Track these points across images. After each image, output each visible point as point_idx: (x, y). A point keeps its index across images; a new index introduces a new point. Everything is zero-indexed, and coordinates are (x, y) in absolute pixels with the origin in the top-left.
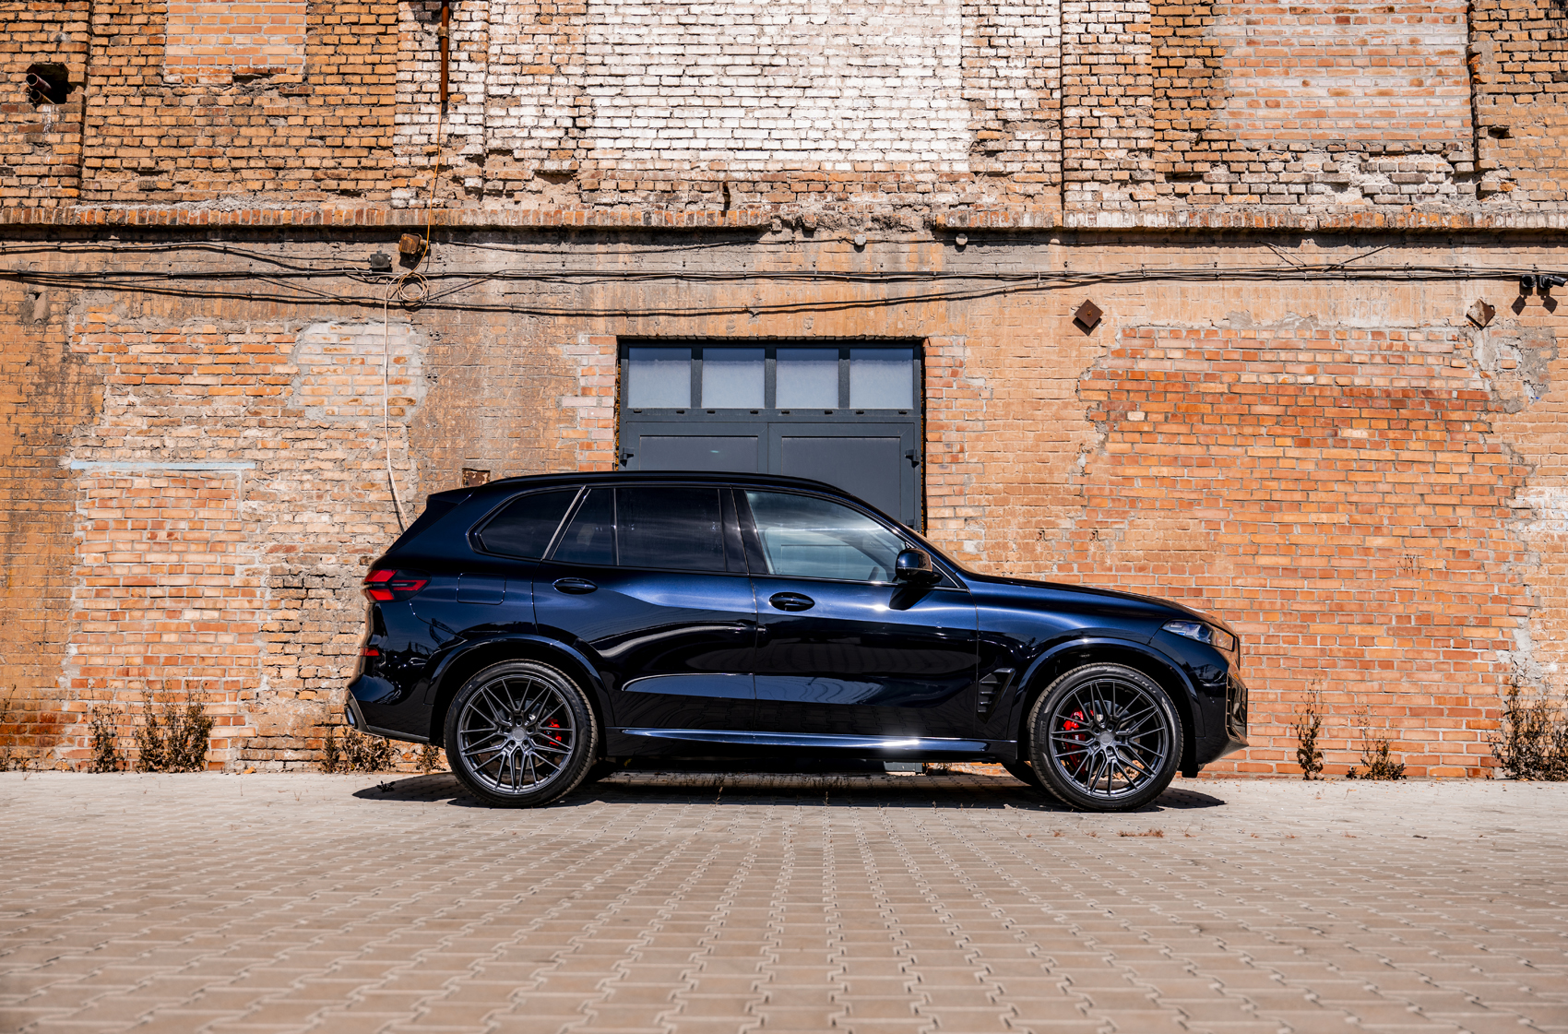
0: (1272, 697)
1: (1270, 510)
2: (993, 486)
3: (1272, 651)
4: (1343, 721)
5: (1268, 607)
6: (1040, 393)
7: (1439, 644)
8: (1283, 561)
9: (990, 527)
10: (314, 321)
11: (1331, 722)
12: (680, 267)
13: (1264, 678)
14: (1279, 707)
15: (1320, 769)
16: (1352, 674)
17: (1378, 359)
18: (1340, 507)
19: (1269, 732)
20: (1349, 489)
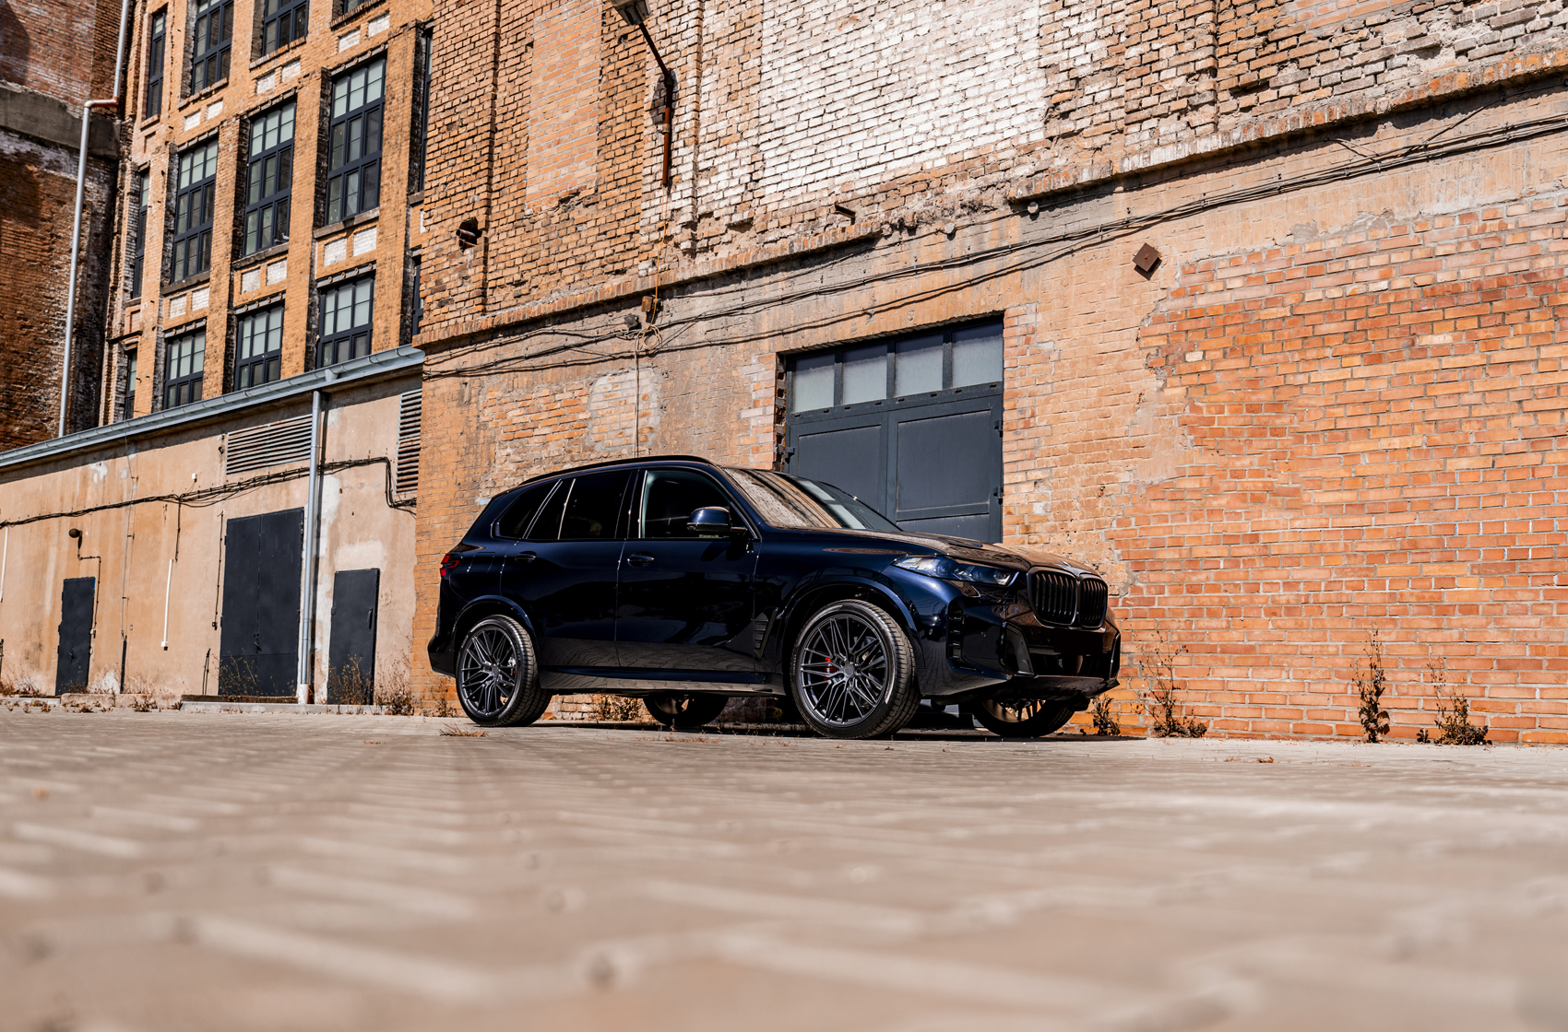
0: (1332, 650)
1: (1335, 440)
2: (1060, 447)
3: (1334, 598)
4: (1414, 676)
5: (1329, 549)
6: (1103, 347)
7: (1539, 581)
8: (1348, 497)
9: (1056, 488)
10: (600, 376)
11: (1397, 679)
12: (819, 284)
13: (1324, 629)
14: (1340, 661)
15: (1385, 729)
16: (1425, 622)
17: (1467, 247)
18: (1416, 428)
19: (1328, 689)
20: (1427, 405)
